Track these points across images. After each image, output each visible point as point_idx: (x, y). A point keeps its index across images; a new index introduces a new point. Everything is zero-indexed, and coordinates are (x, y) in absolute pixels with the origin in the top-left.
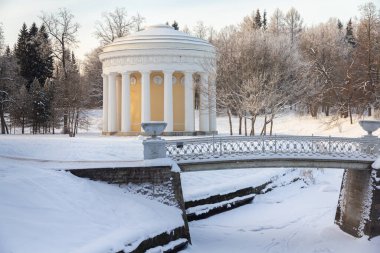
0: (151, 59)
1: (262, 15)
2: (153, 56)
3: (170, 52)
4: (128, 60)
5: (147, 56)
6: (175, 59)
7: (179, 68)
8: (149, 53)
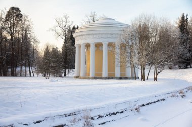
0: (95, 36)
1: (185, 16)
2: (96, 34)
3: (105, 32)
4: (84, 36)
5: (94, 34)
6: (109, 36)
7: (111, 40)
8: (94, 32)
